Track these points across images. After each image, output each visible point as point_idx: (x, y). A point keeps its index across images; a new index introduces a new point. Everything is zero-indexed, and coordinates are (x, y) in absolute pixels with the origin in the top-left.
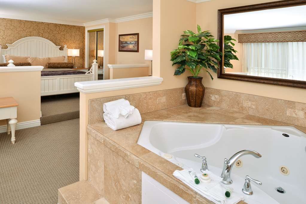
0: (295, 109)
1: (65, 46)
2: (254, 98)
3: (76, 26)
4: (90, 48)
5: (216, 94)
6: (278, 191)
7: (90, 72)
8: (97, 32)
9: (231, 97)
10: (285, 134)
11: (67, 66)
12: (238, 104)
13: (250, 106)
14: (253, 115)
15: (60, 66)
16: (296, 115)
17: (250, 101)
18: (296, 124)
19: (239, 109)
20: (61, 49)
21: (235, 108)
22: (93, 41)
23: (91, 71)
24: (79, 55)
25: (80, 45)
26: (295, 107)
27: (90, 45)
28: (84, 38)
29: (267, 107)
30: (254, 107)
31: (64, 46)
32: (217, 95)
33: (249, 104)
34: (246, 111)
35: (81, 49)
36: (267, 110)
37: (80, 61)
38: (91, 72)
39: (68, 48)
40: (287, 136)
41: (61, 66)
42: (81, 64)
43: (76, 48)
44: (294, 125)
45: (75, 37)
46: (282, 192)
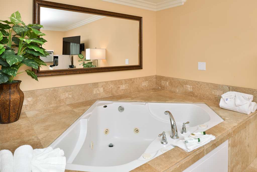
0: (98, 88)
2: (71, 88)
5: (29, 97)
6: (110, 146)
9: (48, 95)
10: (105, 106)
12: (55, 99)
13: (67, 96)
14: (70, 103)
16: (99, 91)
17: (67, 92)
18: (99, 98)
19: (57, 103)
21: (53, 104)
26: (98, 86)
29: (81, 92)
30: (70, 96)
32: (31, 97)
33: (67, 95)
34: (64, 102)
36: (81, 95)
40: (106, 107)
44: (99, 99)
46: (112, 146)
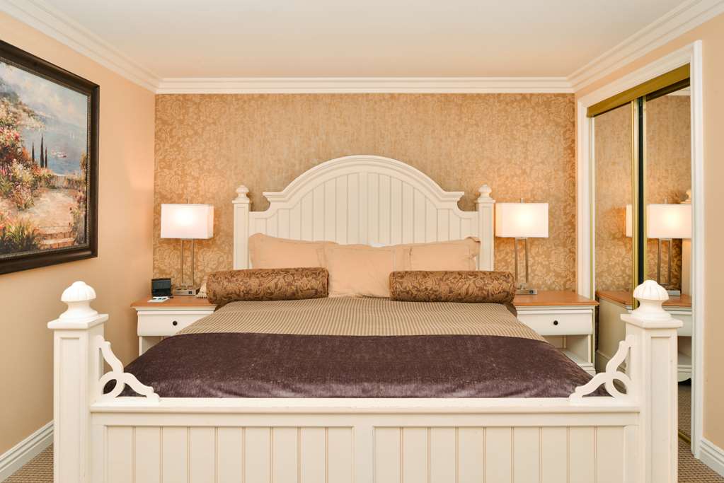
1: (486, 191)
3: (532, 95)
4: (600, 197)
7: (610, 388)
8: (640, 100)
11: (481, 289)
15: (447, 288)
20: (469, 204)
22: (614, 163)
23: (621, 377)
24: (543, 232)
25: (553, 184)
27: (599, 178)
28: (571, 149)
31: (481, 190)
35: (558, 200)
37: (553, 260)
38: (620, 387)
39: (498, 198)
41: (451, 292)
42: (558, 275)
43: (532, 199)
45: (530, 148)
